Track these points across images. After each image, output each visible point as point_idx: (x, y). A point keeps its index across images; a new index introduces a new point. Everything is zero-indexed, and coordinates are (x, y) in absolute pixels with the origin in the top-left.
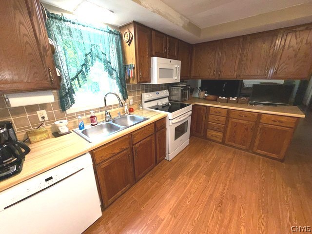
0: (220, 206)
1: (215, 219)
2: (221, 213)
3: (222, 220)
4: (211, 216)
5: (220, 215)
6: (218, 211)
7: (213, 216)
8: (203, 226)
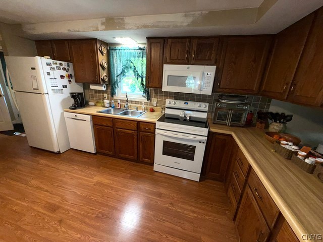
0: (103, 216)
1: (90, 211)
2: (96, 217)
3: (88, 217)
4: (93, 208)
5: (94, 216)
6: (98, 214)
7: (93, 210)
8: (85, 202)
